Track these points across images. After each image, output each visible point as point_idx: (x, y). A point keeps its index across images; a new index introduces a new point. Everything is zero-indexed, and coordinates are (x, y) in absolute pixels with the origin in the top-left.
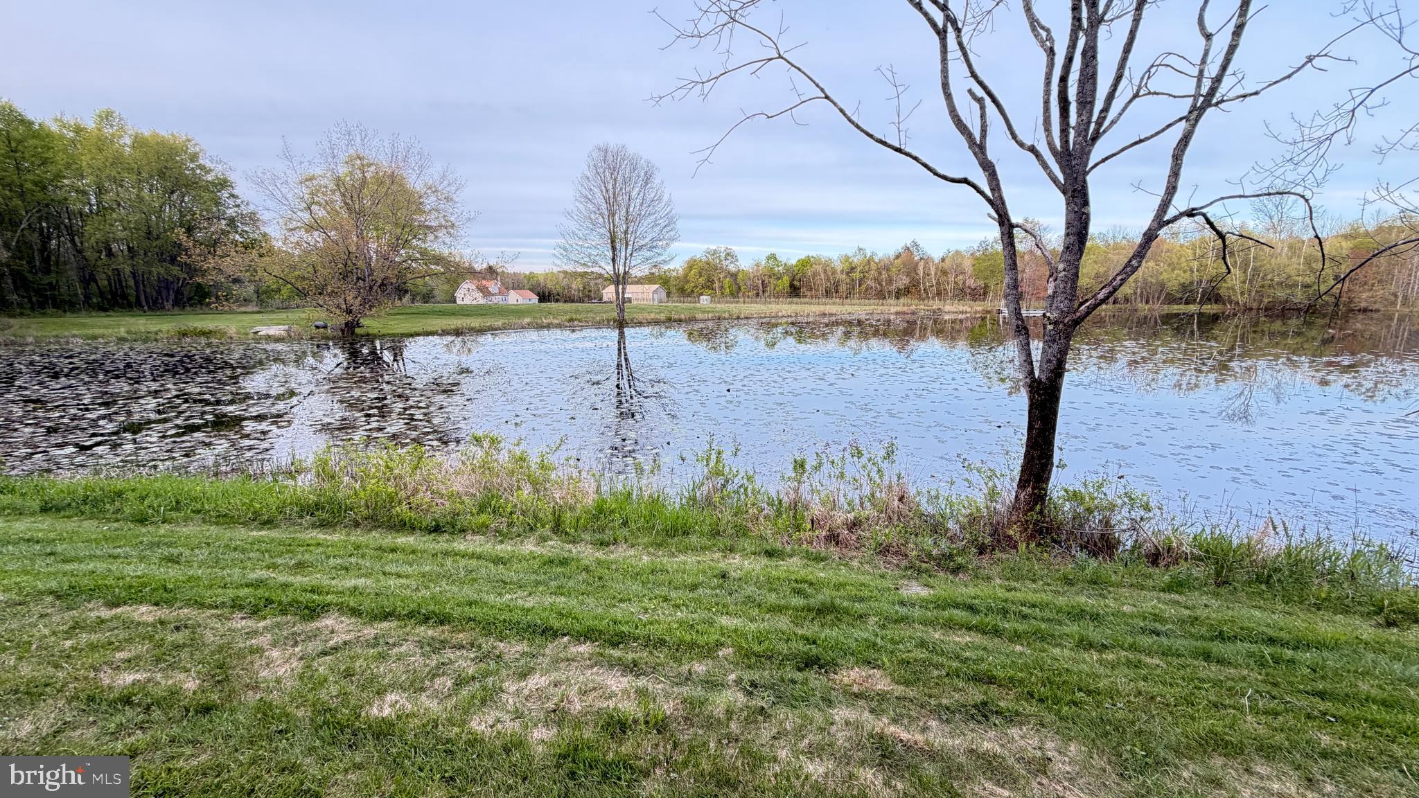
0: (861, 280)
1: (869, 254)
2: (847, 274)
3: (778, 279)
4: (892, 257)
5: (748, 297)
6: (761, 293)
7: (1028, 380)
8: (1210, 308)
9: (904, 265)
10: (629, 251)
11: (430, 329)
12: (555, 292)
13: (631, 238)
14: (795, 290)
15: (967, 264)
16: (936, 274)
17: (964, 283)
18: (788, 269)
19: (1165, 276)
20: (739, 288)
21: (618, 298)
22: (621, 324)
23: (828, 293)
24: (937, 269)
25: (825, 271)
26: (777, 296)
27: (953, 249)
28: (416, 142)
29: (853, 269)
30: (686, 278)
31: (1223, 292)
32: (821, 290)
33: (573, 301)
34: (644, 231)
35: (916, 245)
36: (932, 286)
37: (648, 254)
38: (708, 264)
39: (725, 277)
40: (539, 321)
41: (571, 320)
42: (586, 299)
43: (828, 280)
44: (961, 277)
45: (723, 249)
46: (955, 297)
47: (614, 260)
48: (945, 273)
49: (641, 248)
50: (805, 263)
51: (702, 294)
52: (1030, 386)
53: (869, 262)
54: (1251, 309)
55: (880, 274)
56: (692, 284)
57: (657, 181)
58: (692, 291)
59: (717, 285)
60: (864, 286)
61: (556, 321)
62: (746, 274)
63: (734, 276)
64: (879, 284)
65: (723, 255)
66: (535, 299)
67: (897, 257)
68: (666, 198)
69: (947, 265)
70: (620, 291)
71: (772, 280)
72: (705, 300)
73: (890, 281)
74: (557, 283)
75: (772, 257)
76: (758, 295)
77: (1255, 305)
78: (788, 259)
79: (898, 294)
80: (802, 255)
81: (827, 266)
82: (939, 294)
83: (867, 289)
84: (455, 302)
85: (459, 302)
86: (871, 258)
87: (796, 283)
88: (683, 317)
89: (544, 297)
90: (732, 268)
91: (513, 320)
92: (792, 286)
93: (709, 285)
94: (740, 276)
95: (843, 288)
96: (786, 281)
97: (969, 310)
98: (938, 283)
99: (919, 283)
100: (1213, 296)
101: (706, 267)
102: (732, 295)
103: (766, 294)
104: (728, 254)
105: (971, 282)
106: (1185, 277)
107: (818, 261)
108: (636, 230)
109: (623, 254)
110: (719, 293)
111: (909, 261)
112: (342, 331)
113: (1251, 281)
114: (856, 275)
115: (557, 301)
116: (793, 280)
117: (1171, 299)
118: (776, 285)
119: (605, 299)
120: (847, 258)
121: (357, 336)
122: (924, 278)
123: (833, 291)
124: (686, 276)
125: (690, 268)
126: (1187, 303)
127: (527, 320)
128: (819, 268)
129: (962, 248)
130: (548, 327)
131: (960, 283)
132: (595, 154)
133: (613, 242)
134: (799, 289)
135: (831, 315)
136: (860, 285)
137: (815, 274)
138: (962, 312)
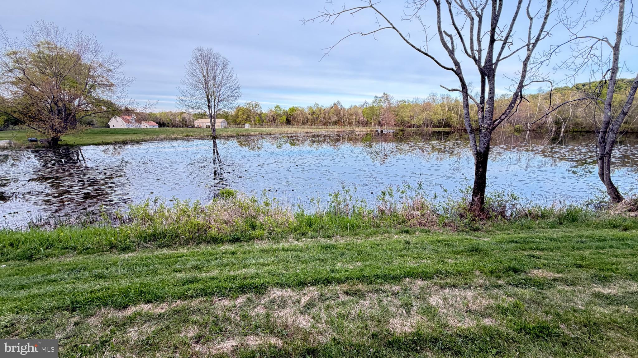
0: (317, 118)
1: (320, 106)
2: (312, 115)
3: (281, 117)
4: (329, 108)
5: (267, 125)
6: (273, 123)
7: (475, 152)
8: (447, 129)
9: (335, 111)
10: (216, 101)
11: (107, 141)
12: (166, 122)
13: (217, 95)
14: (288, 122)
15: (360, 111)
16: (348, 115)
17: (359, 119)
18: (285, 113)
19: (433, 117)
20: (263, 121)
21: (212, 125)
22: (214, 137)
23: (303, 123)
24: (348, 113)
25: (302, 113)
26: (281, 124)
27: (353, 105)
28: (94, 37)
29: (314, 113)
30: (237, 116)
31: (451, 123)
32: (301, 122)
33: (177, 127)
34: (224, 91)
35: (339, 102)
36: (346, 120)
37: (225, 103)
38: (247, 109)
39: (256, 116)
40: (170, 137)
41: (187, 136)
42: (185, 126)
43: (303, 117)
44: (358, 117)
45: (254, 103)
46: (356, 125)
47: (209, 106)
48: (351, 115)
49: (222, 100)
50: (293, 110)
51: (245, 124)
52: (476, 155)
53: (320, 110)
54: (459, 130)
55: (325, 115)
56: (240, 119)
57: (229, 67)
58: (240, 122)
59: (252, 119)
60: (319, 120)
61: (179, 137)
62: (266, 114)
63: (260, 115)
64: (325, 119)
65: (254, 106)
66: (157, 126)
67: (332, 108)
68: (234, 76)
69: (352, 111)
70: (213, 121)
71: (278, 117)
72: (247, 126)
73: (330, 118)
74: (167, 118)
75: (277, 107)
76: (272, 124)
77: (461, 128)
78: (285, 108)
79: (334, 123)
80: (291, 106)
81: (302, 111)
82: (349, 124)
83: (320, 122)
84: (109, 127)
85: (111, 127)
86: (321, 108)
87: (289, 119)
88: (244, 134)
89: (161, 124)
90: (258, 111)
91: (155, 137)
92: (287, 120)
93: (248, 119)
94: (263, 115)
95: (310, 121)
96: (284, 117)
97: (365, 130)
98: (349, 119)
99: (341, 119)
100: (447, 125)
101: (247, 111)
102: (260, 124)
103: (276, 124)
104: (256, 105)
105: (362, 119)
106: (439, 118)
107: (297, 109)
108: (219, 91)
109: (213, 103)
110: (253, 123)
111: (336, 109)
112: (49, 143)
113: (459, 119)
114: (315, 115)
115: (168, 127)
116: (288, 117)
117: (435, 126)
118: (280, 120)
119: (196, 126)
120: (311, 108)
121: (59, 145)
122: (343, 117)
123: (305, 122)
124: (236, 115)
125: (239, 111)
126: (439, 127)
127: (163, 136)
128: (299, 112)
129: (358, 105)
130: (176, 139)
131: (358, 119)
132: (196, 52)
133: (208, 97)
134: (290, 121)
135: (311, 133)
136: (317, 120)
137: (297, 115)
138: (363, 131)
